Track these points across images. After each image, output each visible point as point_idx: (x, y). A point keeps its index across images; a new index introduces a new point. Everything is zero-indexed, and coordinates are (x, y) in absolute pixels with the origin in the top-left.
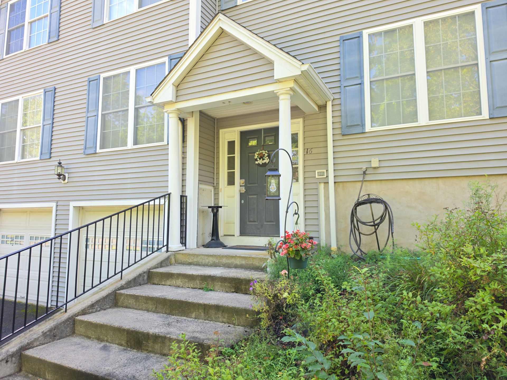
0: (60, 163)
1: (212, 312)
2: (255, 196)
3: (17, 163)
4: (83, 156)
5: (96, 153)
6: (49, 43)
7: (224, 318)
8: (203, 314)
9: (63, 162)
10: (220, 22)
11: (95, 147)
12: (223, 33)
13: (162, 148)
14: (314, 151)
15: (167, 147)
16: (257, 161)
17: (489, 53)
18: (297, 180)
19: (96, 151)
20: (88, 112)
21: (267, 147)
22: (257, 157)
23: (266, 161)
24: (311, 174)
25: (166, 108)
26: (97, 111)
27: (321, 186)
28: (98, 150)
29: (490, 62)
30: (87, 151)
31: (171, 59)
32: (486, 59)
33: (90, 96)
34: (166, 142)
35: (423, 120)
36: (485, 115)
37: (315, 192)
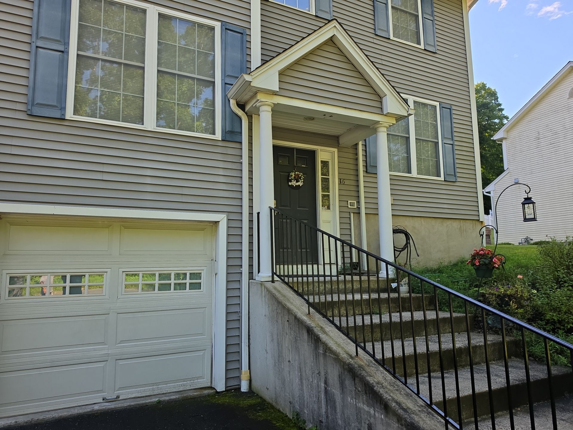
4: (23, 116)
5: (62, 119)
10: (335, 29)
11: (63, 109)
12: (332, 41)
13: (213, 143)
14: (347, 182)
15: (220, 144)
16: (291, 182)
17: (443, 137)
18: (329, 208)
19: (64, 115)
20: (37, 38)
21: (300, 169)
22: (293, 177)
23: (300, 183)
24: (344, 204)
25: (260, 97)
26: (67, 44)
27: (352, 215)
28: (69, 114)
29: (444, 144)
30: (37, 111)
31: (226, 28)
32: (442, 141)
33: (42, 10)
34: (218, 136)
35: (414, 173)
36: (442, 178)
37: (347, 221)
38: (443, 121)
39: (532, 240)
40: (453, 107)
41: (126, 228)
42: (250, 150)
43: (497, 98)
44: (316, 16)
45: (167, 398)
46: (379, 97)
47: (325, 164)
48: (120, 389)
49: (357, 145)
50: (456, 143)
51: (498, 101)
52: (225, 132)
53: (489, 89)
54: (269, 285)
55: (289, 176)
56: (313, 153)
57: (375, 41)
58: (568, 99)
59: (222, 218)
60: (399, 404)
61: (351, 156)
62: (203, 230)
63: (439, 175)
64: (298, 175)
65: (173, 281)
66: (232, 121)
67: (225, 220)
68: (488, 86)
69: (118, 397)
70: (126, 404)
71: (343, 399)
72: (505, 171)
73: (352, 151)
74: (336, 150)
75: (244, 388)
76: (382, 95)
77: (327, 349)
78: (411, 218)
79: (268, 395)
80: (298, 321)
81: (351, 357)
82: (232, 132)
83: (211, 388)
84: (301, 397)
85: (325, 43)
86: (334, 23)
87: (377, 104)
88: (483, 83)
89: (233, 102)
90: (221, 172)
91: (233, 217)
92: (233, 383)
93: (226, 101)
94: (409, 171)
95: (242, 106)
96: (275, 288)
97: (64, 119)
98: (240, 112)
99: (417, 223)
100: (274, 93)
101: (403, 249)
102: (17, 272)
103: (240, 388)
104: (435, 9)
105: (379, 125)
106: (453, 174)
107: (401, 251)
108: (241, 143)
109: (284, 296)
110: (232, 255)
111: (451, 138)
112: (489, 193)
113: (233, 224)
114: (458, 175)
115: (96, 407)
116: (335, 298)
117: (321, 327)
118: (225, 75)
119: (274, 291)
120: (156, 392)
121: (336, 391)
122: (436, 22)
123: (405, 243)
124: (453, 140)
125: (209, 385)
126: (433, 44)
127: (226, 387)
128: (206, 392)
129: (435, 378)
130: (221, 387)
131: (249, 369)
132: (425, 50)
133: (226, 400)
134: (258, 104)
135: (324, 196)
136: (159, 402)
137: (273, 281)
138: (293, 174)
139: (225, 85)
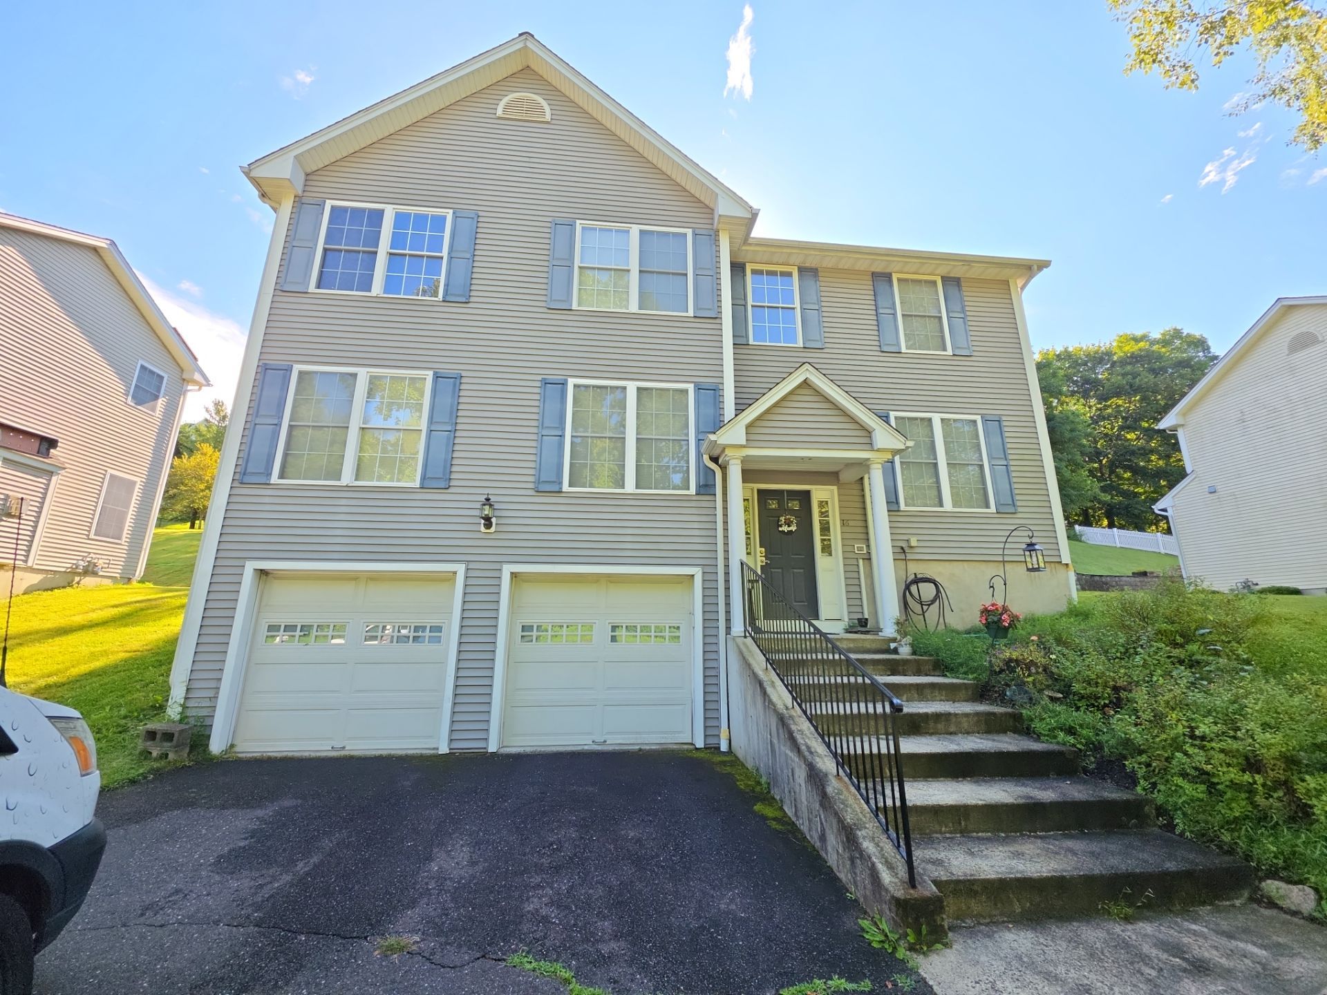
0: (488, 500)
1: (927, 691)
2: (780, 570)
3: (347, 486)
4: (532, 492)
5: (560, 492)
6: (443, 301)
7: (942, 695)
8: (916, 695)
9: (493, 499)
10: (808, 372)
11: (561, 483)
12: (806, 383)
13: (687, 498)
14: (851, 523)
15: (694, 498)
16: (781, 526)
17: (990, 457)
18: (830, 554)
19: (561, 488)
20: (542, 428)
21: (792, 512)
22: (783, 522)
23: (793, 528)
24: (850, 549)
25: (727, 452)
26: (563, 429)
27: (861, 562)
28: (566, 487)
29: (992, 466)
30: (542, 487)
31: (698, 388)
32: (989, 462)
33: (546, 405)
34: (693, 490)
35: (948, 505)
36: (993, 509)
37: (855, 568)
38: (988, 437)
39: (1257, 584)
40: (1004, 418)
41: (611, 582)
42: (725, 501)
43: (1208, 348)
44: (804, 348)
45: (648, 748)
46: (868, 432)
47: (822, 504)
48: (608, 733)
49: (862, 479)
50: (1011, 463)
51: (1210, 353)
52: (699, 487)
53: (1188, 335)
54: (740, 641)
55: (778, 521)
56: (807, 494)
57: (881, 359)
58: (1288, 355)
59: (697, 572)
60: (808, 748)
61: (856, 492)
62: (681, 583)
63: (988, 506)
64: (789, 519)
65: (653, 634)
66: (706, 475)
67: (700, 572)
68: (1185, 332)
69: (605, 741)
70: (610, 748)
71: (779, 748)
72: (1187, 475)
73: (858, 486)
74: (835, 488)
75: (724, 748)
76: (870, 430)
77: (770, 701)
78: (947, 563)
79: (740, 754)
80: (755, 675)
81: (787, 708)
82: (706, 486)
83: (692, 744)
84: (759, 751)
85: (799, 387)
86: (807, 366)
87: (866, 440)
88: (1175, 329)
89: (706, 457)
90: (696, 525)
91: (708, 569)
92: (712, 741)
93: (699, 456)
94: (941, 505)
95: (715, 460)
96: (744, 644)
97: (561, 492)
98: (712, 465)
99: (956, 569)
100: (744, 446)
101: (933, 602)
102: (528, 622)
103: (719, 748)
104: (966, 303)
105: (870, 462)
106: (1011, 503)
107: (929, 605)
108: (715, 495)
109: (750, 652)
110: (708, 608)
111: (1003, 456)
112: (1165, 510)
113: (708, 577)
114: (1018, 503)
115: (586, 747)
116: (819, 657)
117: (773, 682)
118: (698, 432)
119: (742, 647)
120: (639, 741)
121: (775, 741)
122: (969, 318)
123: (935, 593)
124: (1006, 460)
125: (690, 741)
126: (966, 346)
127: (705, 744)
128: (686, 747)
129: (882, 739)
130: (700, 744)
131: (729, 728)
132: (954, 355)
133: (702, 755)
134: (727, 459)
135: (823, 540)
136: (640, 750)
137: (745, 637)
138: (782, 519)
139: (699, 441)
